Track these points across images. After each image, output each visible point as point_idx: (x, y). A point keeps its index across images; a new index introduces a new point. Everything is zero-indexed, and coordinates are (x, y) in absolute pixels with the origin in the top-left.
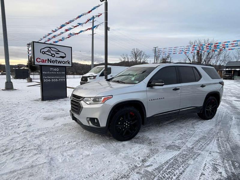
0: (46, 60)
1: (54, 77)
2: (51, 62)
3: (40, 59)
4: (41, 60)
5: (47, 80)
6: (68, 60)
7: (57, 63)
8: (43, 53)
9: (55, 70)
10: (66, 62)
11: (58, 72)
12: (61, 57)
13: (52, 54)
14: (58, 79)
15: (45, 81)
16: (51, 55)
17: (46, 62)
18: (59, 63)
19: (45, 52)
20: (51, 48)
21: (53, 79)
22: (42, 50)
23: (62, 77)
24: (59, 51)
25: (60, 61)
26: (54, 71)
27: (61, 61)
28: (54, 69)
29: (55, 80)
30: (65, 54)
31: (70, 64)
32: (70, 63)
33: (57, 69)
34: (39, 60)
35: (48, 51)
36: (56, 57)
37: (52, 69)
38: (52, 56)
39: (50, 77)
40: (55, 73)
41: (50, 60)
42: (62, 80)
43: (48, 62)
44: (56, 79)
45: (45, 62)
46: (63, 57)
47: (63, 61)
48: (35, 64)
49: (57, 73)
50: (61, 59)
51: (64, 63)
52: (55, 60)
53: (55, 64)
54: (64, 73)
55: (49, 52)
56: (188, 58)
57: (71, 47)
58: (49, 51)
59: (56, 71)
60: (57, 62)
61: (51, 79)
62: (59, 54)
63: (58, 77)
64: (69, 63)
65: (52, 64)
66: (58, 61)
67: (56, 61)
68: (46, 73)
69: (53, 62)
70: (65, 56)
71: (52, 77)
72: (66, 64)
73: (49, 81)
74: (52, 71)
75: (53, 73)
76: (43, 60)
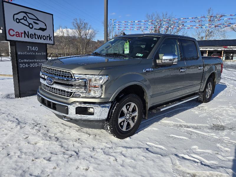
0: (22, 33)
1: (33, 61)
2: (28, 37)
3: (14, 31)
4: (14, 33)
5: (24, 66)
6: (49, 35)
7: (36, 39)
8: (18, 21)
9: (34, 49)
10: (47, 37)
11: (38, 52)
12: (40, 29)
13: (30, 24)
14: (38, 63)
15: (21, 66)
16: (28, 24)
17: (22, 37)
18: (38, 38)
19: (19, 20)
21: (32, 63)
23: (43, 61)
24: (38, 20)
25: (39, 36)
26: (33, 51)
27: (42, 36)
28: (32, 48)
29: (34, 65)
30: (46, 25)
31: (51, 40)
32: (52, 38)
33: (37, 48)
34: (12, 33)
35: (23, 19)
36: (35, 29)
37: (30, 48)
38: (29, 26)
39: (27, 61)
40: (34, 54)
41: (27, 34)
43: (25, 37)
44: (35, 63)
45: (20, 36)
46: (43, 30)
47: (44, 36)
48: (8, 38)
49: (37, 54)
50: (40, 33)
51: (45, 39)
52: (33, 34)
53: (34, 40)
54: (45, 54)
55: (25, 20)
57: (52, 15)
58: (25, 18)
59: (35, 52)
60: (36, 37)
61: (29, 63)
62: (38, 24)
63: (37, 61)
64: (50, 38)
65: (30, 40)
66: (37, 35)
68: (22, 54)
69: (31, 36)
70: (45, 27)
71: (31, 61)
72: (47, 40)
73: (27, 66)
74: (30, 51)
75: (31, 54)
76: (17, 33)
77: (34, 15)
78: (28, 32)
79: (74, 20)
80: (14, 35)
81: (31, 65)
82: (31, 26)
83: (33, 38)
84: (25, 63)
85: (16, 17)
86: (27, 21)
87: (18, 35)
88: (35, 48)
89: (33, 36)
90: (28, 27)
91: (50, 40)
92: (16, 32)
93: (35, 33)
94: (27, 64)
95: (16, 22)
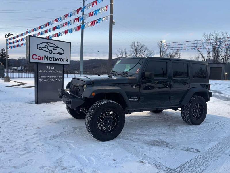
0: (42, 57)
1: (50, 77)
2: (48, 60)
3: (36, 56)
5: (42, 80)
6: (66, 58)
7: (54, 61)
8: (40, 49)
10: (64, 59)
11: (55, 70)
12: (59, 54)
13: (50, 50)
14: (54, 79)
16: (48, 51)
17: (42, 59)
18: (56, 60)
19: (41, 48)
20: (48, 44)
21: (49, 78)
22: (38, 45)
23: (59, 77)
24: (57, 47)
25: (57, 58)
26: (51, 69)
27: (59, 58)
29: (51, 80)
30: (63, 51)
32: (69, 60)
33: (54, 68)
35: (45, 47)
36: (54, 54)
37: (49, 68)
39: (46, 77)
40: (52, 72)
42: (59, 80)
43: (45, 60)
44: (52, 78)
45: (41, 59)
46: (61, 54)
47: (61, 58)
48: (31, 61)
49: (54, 72)
50: (59, 56)
51: (62, 61)
53: (52, 62)
54: (61, 72)
56: (201, 55)
57: (70, 43)
58: (46, 47)
59: (53, 70)
60: (54, 59)
61: (47, 79)
62: (57, 50)
63: (54, 77)
64: (67, 60)
65: (49, 62)
66: (55, 58)
68: (42, 71)
69: (50, 59)
70: (63, 52)
71: (49, 77)
72: (64, 61)
73: (45, 81)
74: (48, 70)
75: (49, 72)
76: (39, 57)
77: (54, 44)
78: (48, 56)
80: (36, 59)
81: (49, 80)
82: (51, 52)
83: (52, 60)
84: (44, 78)
85: (39, 46)
86: (48, 49)
87: (40, 58)
88: (53, 68)
89: (52, 59)
90: (48, 53)
91: (66, 61)
92: (38, 57)
93: (53, 57)
94: (45, 79)
95: (39, 49)
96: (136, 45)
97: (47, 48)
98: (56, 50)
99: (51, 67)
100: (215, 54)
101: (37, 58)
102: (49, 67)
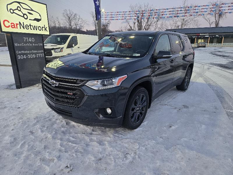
0: (17, 24)
1: (31, 52)
2: (24, 27)
3: (9, 22)
4: (9, 24)
5: (22, 57)
6: (44, 25)
7: (31, 29)
9: (31, 41)
10: (43, 27)
11: (34, 43)
12: (35, 19)
13: (24, 14)
14: (36, 54)
16: (22, 15)
17: (17, 28)
18: (34, 29)
19: (13, 10)
20: (21, 4)
21: (30, 54)
23: (40, 51)
24: (32, 10)
25: (35, 26)
26: (29, 42)
27: (37, 26)
29: (32, 56)
30: (40, 15)
31: (47, 31)
32: (48, 29)
33: (33, 39)
34: (7, 24)
35: (17, 9)
37: (26, 40)
40: (31, 45)
41: (22, 24)
42: (41, 55)
43: (20, 28)
44: (33, 54)
46: (38, 20)
47: (39, 27)
48: (3, 30)
49: (33, 45)
51: (41, 30)
53: (30, 31)
56: (128, 25)
57: (46, 5)
58: (19, 9)
59: (31, 43)
63: (35, 52)
64: (46, 29)
65: (26, 31)
66: (33, 26)
67: (30, 25)
68: (19, 45)
71: (28, 52)
72: (43, 30)
73: (25, 58)
74: (26, 42)
75: (28, 45)
76: (13, 24)
77: (27, 5)
79: (64, 11)
80: (9, 26)
81: (29, 56)
83: (28, 29)
84: (23, 54)
85: (10, 7)
86: (22, 12)
87: (13, 26)
88: (31, 39)
89: (28, 27)
90: (23, 18)
91: (45, 31)
92: (11, 23)
94: (25, 56)
95: (10, 12)
96: (68, 13)
97: (20, 11)
98: (32, 14)
99: (29, 39)
100: (139, 24)
101: (11, 25)
102: (27, 38)
